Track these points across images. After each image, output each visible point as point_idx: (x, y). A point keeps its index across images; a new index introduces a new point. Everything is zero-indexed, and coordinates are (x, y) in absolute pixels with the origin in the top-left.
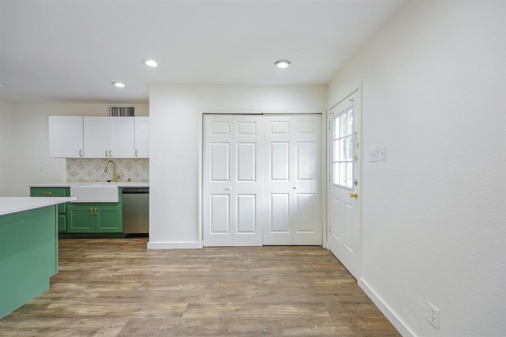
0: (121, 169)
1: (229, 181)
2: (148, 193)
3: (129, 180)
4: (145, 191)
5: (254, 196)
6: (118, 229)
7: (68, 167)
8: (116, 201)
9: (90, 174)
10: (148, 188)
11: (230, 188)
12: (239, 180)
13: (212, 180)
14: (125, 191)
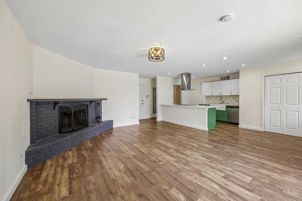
0: (224, 99)
1: (280, 104)
2: (239, 108)
3: (228, 103)
4: (238, 107)
5: (297, 112)
6: (226, 120)
7: (206, 99)
8: (225, 110)
9: (213, 101)
10: (239, 106)
11: (281, 108)
12: (286, 104)
13: (270, 104)
14: (228, 107)
